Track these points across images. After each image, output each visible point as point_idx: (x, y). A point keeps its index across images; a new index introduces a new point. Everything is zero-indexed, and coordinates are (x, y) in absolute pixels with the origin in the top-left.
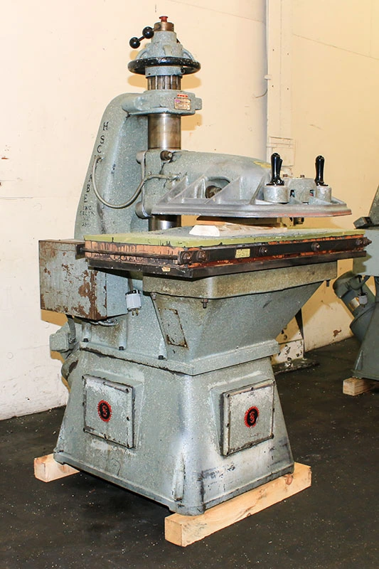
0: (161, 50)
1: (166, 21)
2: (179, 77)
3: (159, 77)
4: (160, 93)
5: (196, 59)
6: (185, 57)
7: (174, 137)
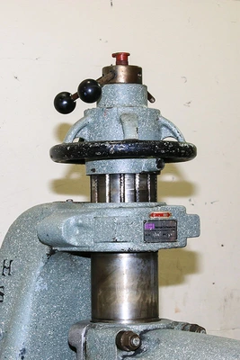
0: (115, 123)
1: (126, 63)
2: (153, 175)
3: (113, 176)
4: (115, 213)
5: (188, 139)
6: (166, 137)
7: (144, 297)
